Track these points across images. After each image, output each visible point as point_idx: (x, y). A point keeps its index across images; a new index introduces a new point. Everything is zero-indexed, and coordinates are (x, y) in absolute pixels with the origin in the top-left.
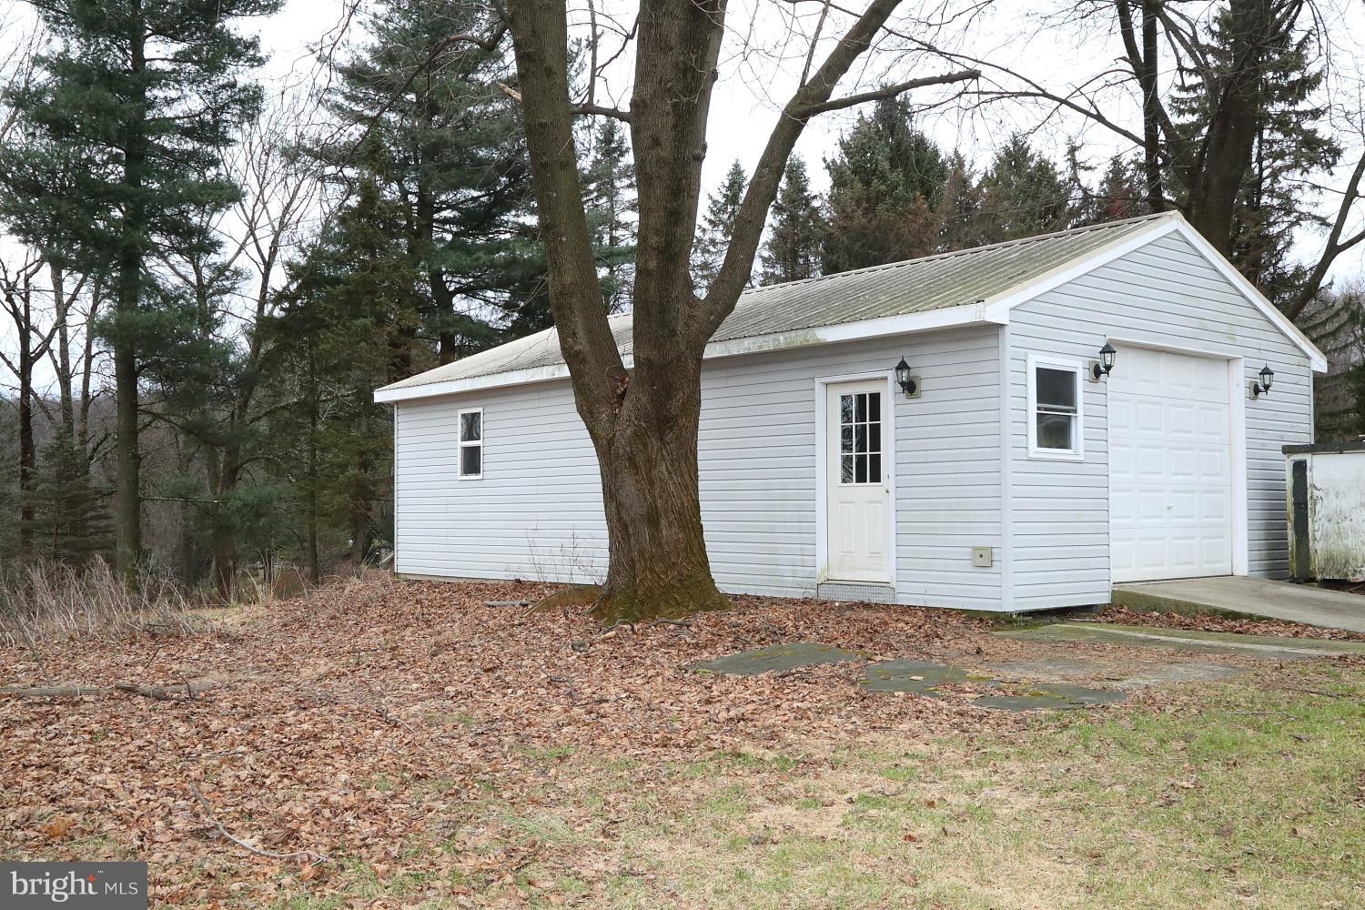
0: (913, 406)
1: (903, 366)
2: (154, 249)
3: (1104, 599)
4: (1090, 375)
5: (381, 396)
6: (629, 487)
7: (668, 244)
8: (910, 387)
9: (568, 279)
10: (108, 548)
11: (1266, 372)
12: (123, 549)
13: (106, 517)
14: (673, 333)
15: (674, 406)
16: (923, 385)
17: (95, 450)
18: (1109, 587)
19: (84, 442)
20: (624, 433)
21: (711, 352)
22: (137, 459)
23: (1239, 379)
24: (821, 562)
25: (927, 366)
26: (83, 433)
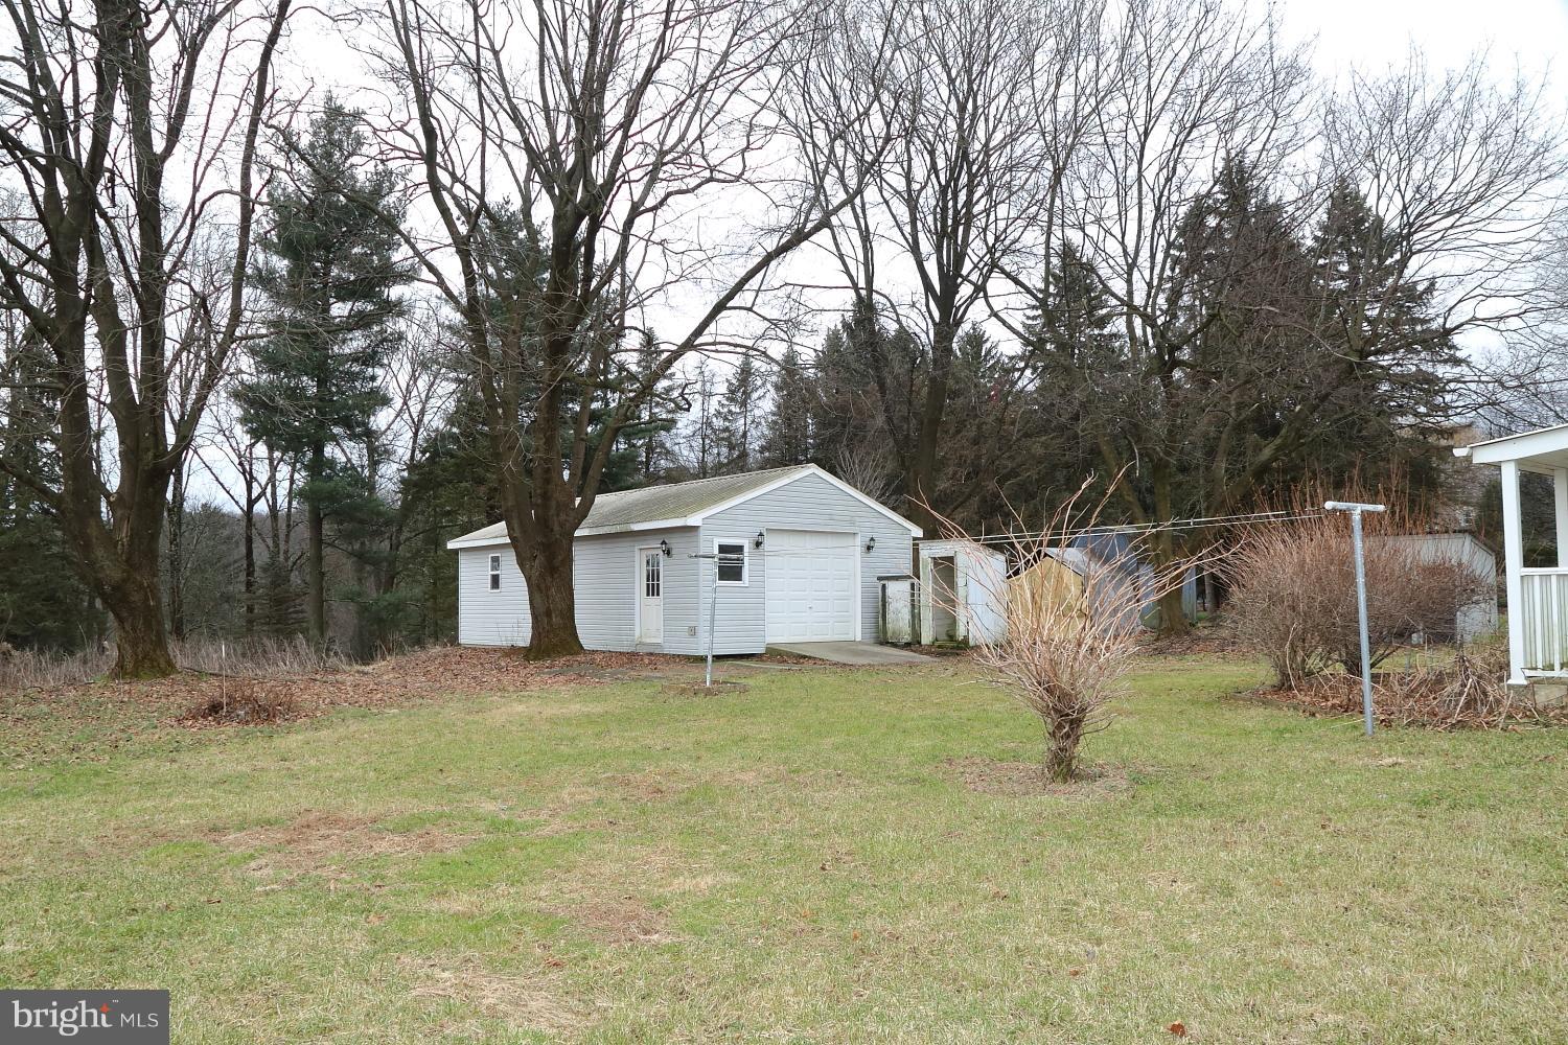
0: (670, 561)
1: (664, 543)
2: (334, 438)
3: (761, 650)
4: (753, 546)
5: (451, 545)
6: (538, 599)
7: (545, 493)
8: (668, 553)
9: (510, 504)
10: (304, 632)
11: (872, 539)
12: (314, 632)
13: (302, 611)
14: (552, 530)
15: (557, 562)
16: (673, 552)
17: (294, 563)
18: (764, 645)
19: (287, 559)
20: (535, 574)
21: (577, 533)
22: (323, 574)
23: (859, 542)
24: (637, 633)
25: (674, 542)
26: (286, 552)
